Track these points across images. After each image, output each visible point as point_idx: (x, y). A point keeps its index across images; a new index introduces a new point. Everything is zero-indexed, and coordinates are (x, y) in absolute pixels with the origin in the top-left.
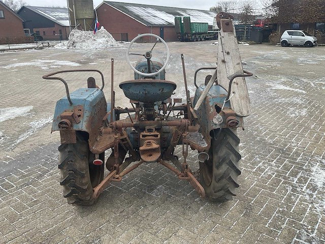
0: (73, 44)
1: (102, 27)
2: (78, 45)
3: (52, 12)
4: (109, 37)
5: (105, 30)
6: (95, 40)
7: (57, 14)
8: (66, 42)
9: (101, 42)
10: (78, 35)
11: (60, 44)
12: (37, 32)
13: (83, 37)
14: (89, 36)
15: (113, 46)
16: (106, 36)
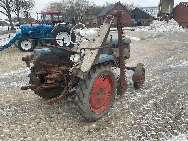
0: (151, 28)
1: (172, 18)
2: (154, 29)
3: (151, 10)
4: (175, 24)
5: (174, 20)
6: (165, 26)
7: (153, 11)
8: (148, 27)
9: (169, 27)
10: (156, 23)
11: (145, 28)
12: (140, 21)
13: (158, 24)
14: (162, 24)
15: (176, 30)
16: (173, 24)
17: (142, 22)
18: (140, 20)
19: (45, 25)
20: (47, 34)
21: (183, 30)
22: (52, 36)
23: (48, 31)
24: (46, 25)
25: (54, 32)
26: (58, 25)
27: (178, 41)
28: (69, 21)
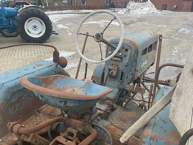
0: (128, 11)
2: (131, 12)
4: (152, 7)
5: (151, 2)
8: (124, 9)
9: (146, 10)
10: (132, 5)
11: (121, 11)
12: (113, 3)
13: (135, 6)
14: (139, 6)
15: (153, 13)
16: (150, 6)
17: (115, 4)
18: (113, 1)
19: (6, 8)
20: (10, 20)
21: (160, 13)
22: (18, 24)
23: (11, 16)
24: (8, 8)
25: (20, 18)
26: (24, 7)
27: (164, 26)
28: (34, 2)
